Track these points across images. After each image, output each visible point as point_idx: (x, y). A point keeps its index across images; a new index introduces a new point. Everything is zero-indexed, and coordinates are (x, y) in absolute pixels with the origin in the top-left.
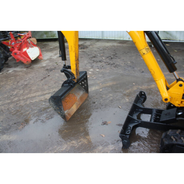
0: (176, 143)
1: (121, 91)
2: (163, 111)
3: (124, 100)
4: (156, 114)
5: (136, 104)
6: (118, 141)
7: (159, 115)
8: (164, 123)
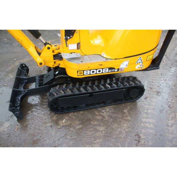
0: (57, 96)
1: (3, 70)
2: (44, 76)
3: (8, 78)
4: (39, 80)
5: (20, 76)
6: (12, 116)
7: (42, 79)
8: (47, 85)
